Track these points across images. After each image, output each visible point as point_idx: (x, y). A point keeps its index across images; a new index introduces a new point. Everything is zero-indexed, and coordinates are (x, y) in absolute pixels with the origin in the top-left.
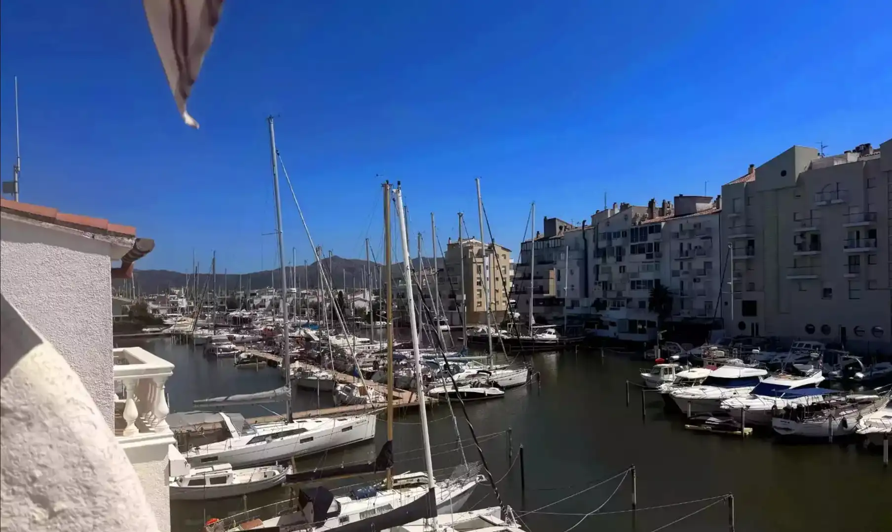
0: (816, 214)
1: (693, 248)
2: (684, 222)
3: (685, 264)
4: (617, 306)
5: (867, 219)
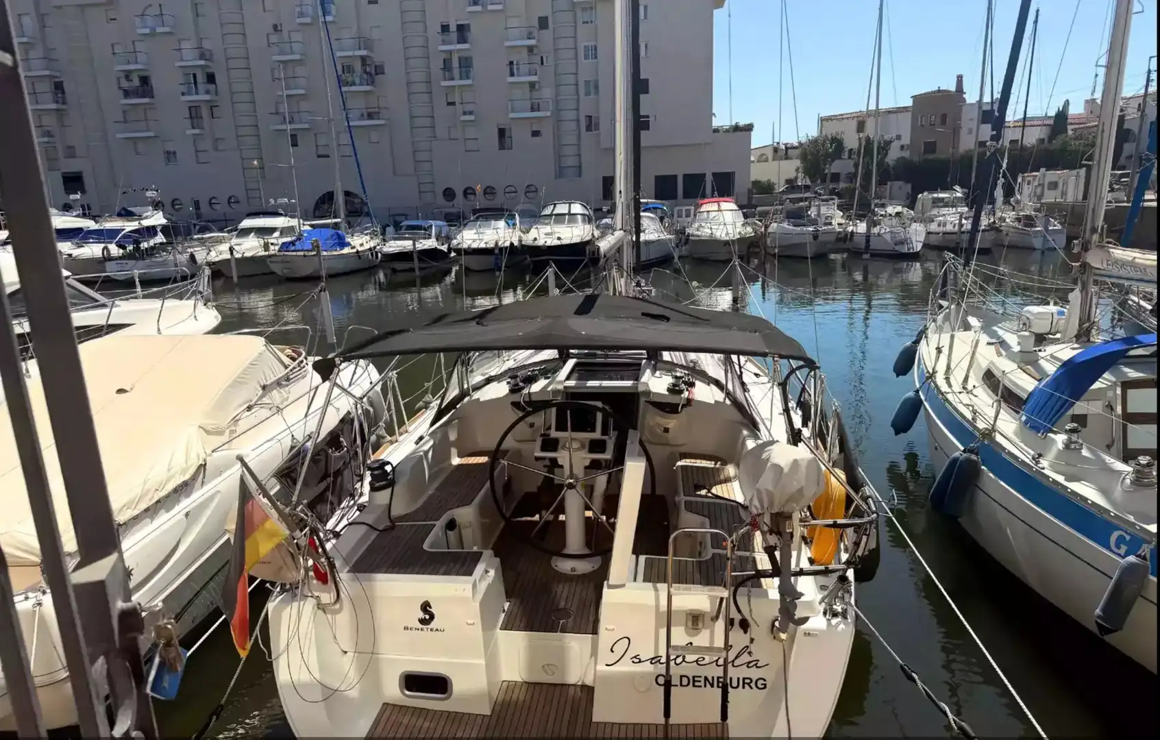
0: (140, 46)
5: (202, 57)
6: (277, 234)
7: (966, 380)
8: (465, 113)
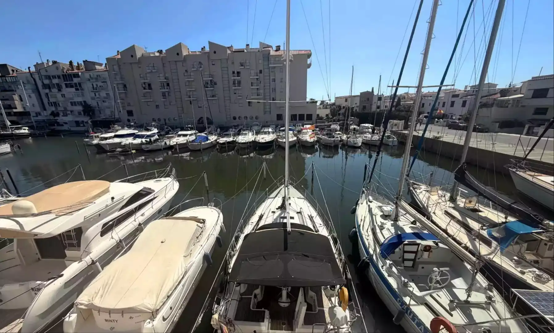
0: (148, 75)
1: (98, 86)
2: (91, 74)
3: (97, 94)
4: (65, 115)
5: (166, 79)
6: (188, 136)
7: (367, 230)
8: (239, 96)
